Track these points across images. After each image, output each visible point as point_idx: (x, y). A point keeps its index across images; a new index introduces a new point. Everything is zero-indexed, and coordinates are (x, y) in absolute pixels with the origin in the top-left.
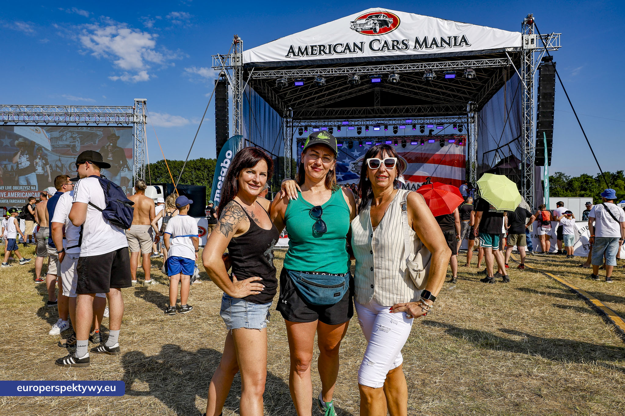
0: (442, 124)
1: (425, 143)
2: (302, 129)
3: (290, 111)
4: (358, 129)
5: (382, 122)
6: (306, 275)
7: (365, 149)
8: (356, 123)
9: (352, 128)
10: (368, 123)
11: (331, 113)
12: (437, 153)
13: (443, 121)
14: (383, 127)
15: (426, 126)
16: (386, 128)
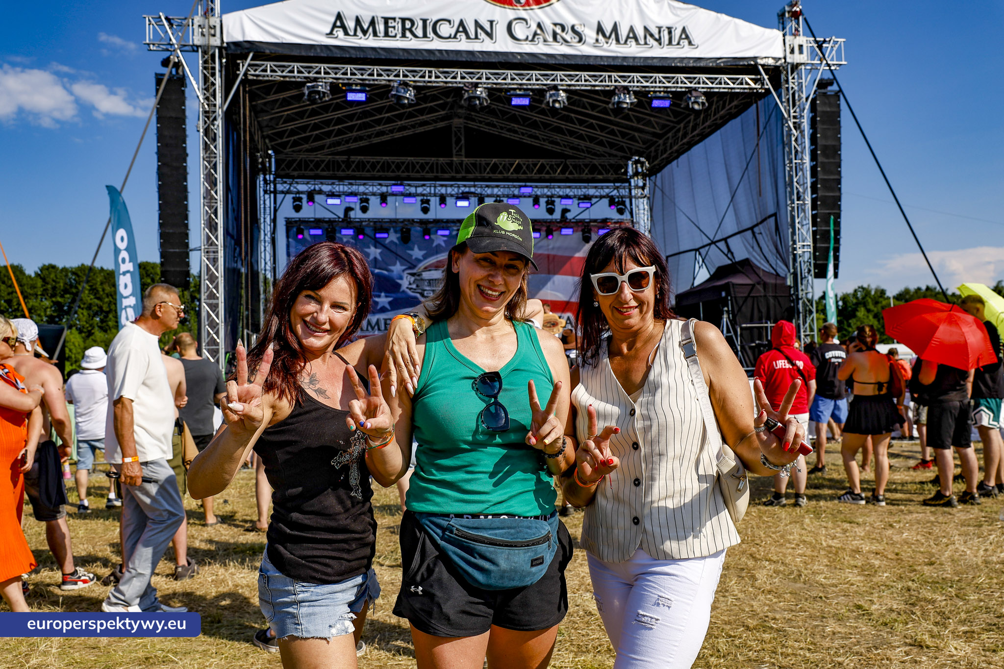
0: (587, 198)
1: (555, 233)
2: (300, 199)
3: (270, 157)
4: (423, 202)
5: (473, 190)
6: (464, 521)
7: (435, 244)
8: (420, 190)
9: (412, 200)
10: (443, 191)
11: (361, 166)
12: (577, 255)
13: (592, 192)
14: (474, 200)
15: (557, 200)
16: (481, 200)
